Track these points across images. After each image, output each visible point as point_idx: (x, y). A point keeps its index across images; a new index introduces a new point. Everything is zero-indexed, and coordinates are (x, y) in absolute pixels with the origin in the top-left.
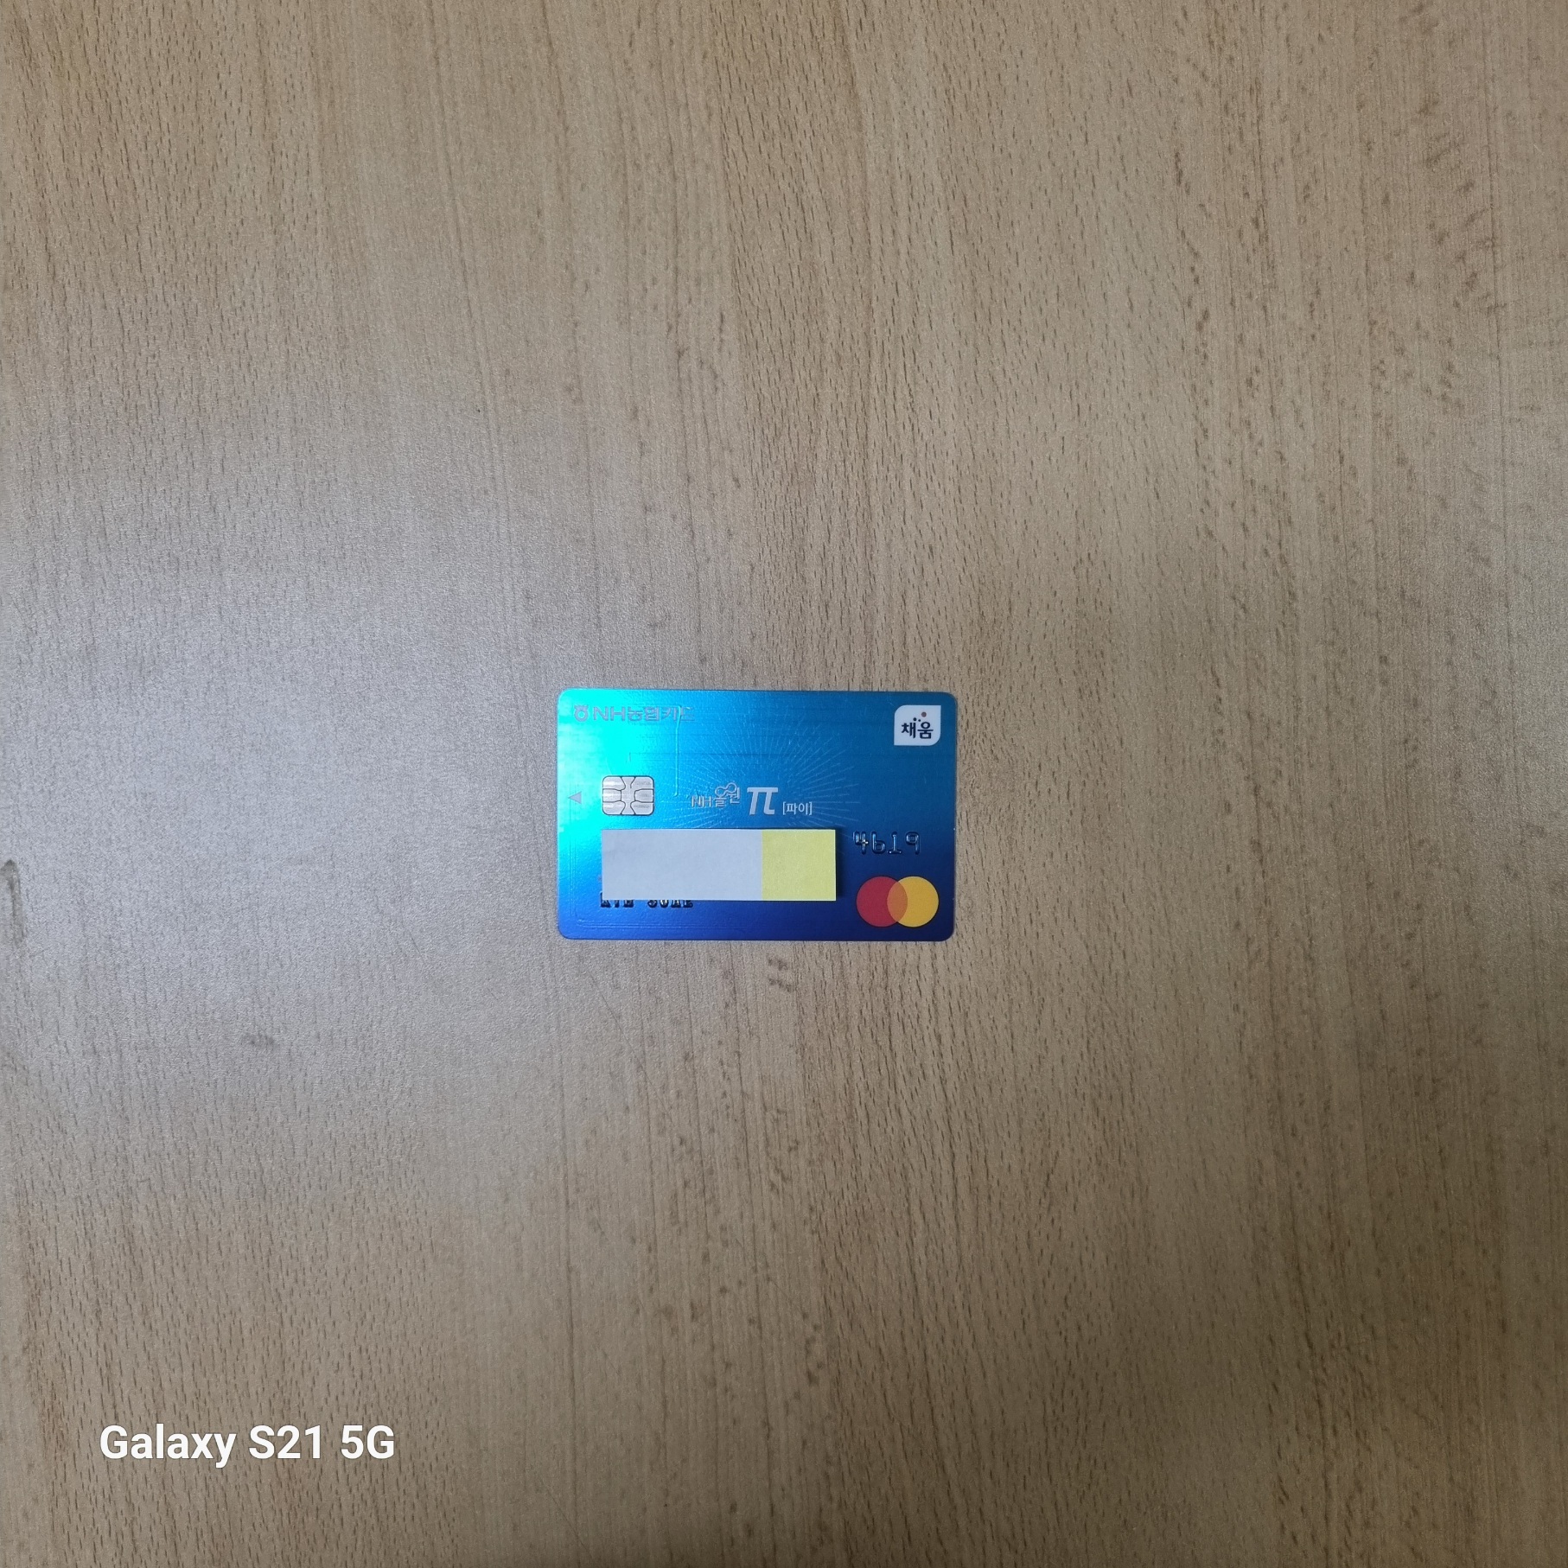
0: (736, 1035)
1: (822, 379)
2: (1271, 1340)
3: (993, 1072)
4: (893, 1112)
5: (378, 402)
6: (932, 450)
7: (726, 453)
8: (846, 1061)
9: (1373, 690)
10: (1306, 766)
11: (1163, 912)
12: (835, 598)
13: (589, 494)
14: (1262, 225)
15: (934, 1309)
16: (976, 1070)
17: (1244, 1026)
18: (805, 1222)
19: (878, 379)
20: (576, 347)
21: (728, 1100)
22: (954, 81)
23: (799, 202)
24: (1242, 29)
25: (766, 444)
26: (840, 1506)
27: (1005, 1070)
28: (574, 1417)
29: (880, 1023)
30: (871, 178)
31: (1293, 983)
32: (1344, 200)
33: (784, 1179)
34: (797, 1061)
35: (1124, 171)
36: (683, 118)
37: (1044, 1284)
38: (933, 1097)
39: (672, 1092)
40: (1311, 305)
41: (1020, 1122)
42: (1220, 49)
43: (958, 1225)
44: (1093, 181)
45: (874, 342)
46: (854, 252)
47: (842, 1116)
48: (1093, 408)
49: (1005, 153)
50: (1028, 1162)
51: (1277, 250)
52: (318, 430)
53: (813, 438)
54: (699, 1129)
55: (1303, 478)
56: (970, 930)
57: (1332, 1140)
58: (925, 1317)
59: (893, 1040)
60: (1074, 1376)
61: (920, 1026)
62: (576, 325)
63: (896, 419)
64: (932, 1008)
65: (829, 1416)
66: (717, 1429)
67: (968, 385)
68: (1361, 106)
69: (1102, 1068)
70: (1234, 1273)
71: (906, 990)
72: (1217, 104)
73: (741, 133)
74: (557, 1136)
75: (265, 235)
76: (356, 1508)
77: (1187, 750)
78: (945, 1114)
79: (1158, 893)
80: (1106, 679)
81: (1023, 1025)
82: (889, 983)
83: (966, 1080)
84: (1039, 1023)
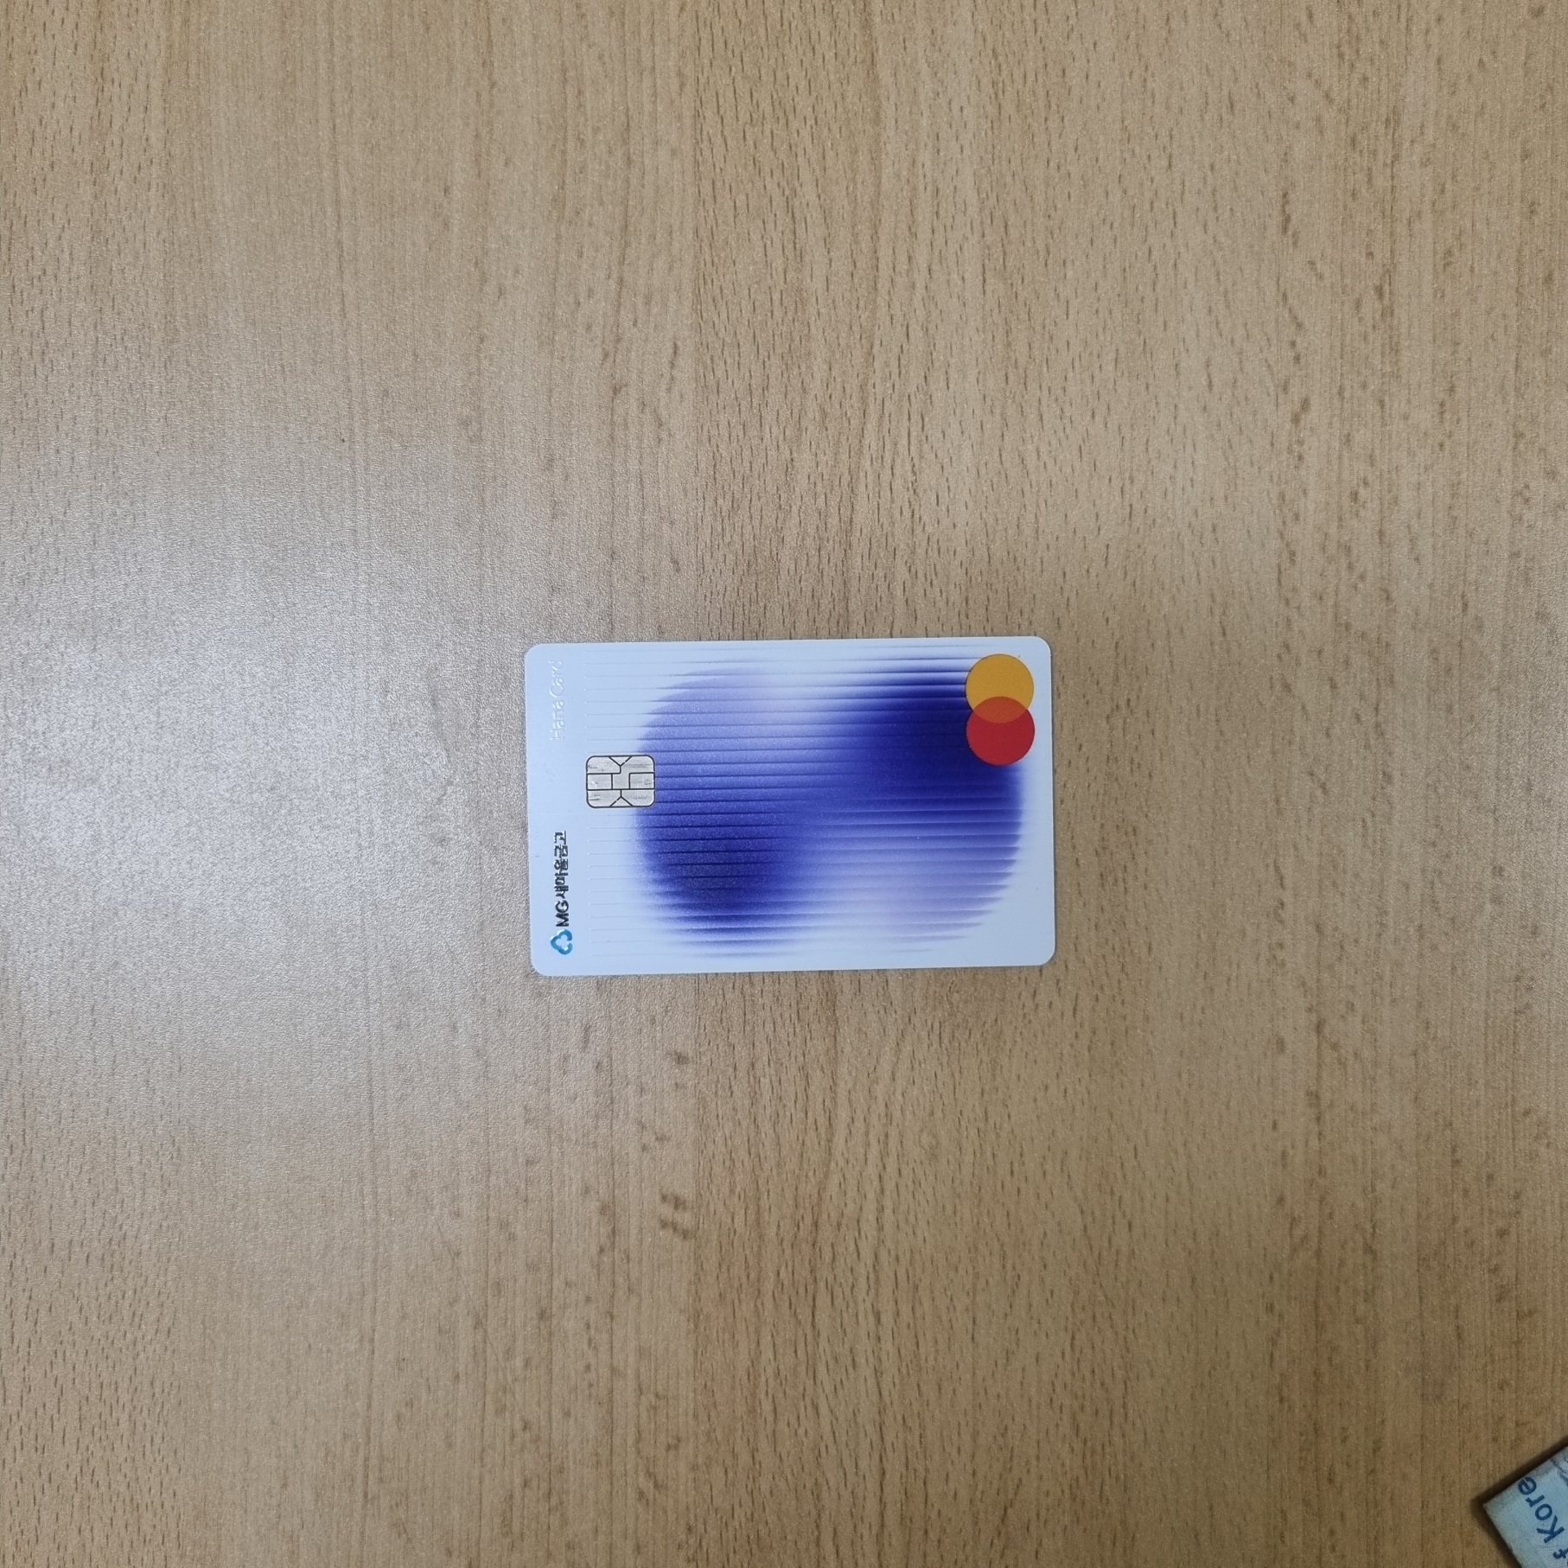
0: (610, 1290)
1: (798, 439)
3: (944, 1367)
4: (809, 1409)
5: (211, 418)
6: (935, 546)
7: (665, 527)
8: (753, 1336)
9: (1481, 907)
10: (1388, 1000)
11: (1185, 1175)
13: (480, 564)
14: (1387, 296)
16: (923, 1362)
17: (1278, 1333)
18: (680, 1547)
19: (874, 447)
20: (479, 370)
21: (592, 1375)
22: (1005, 73)
23: (789, 208)
24: (1382, 42)
25: (719, 519)
27: (961, 1365)
29: (802, 1291)
30: (885, 186)
31: (1346, 1282)
32: (1496, 273)
33: (656, 1486)
34: (688, 1333)
35: (1215, 209)
36: (647, 83)
38: (863, 1394)
39: (518, 1362)
40: (1442, 405)
41: (975, 1435)
42: (1352, 66)
44: (1174, 218)
45: (871, 399)
46: (856, 280)
47: (741, 1409)
48: (1149, 512)
49: (1063, 170)
50: (980, 1487)
51: (1404, 330)
52: (127, 447)
53: (781, 516)
54: (550, 1413)
55: (1414, 628)
56: (931, 1178)
57: (1379, 1490)
59: (817, 1313)
61: (854, 1298)
62: (482, 340)
63: (893, 501)
64: (872, 1276)
67: (990, 465)
68: (1526, 155)
69: (1087, 1373)
71: (841, 1250)
72: (1343, 133)
73: (722, 112)
74: (360, 1405)
75: (82, 184)
77: (1234, 966)
78: (877, 1417)
79: (1181, 1150)
80: (1136, 864)
81: (989, 1307)
82: (819, 1239)
83: (908, 1374)
84: (1011, 1307)
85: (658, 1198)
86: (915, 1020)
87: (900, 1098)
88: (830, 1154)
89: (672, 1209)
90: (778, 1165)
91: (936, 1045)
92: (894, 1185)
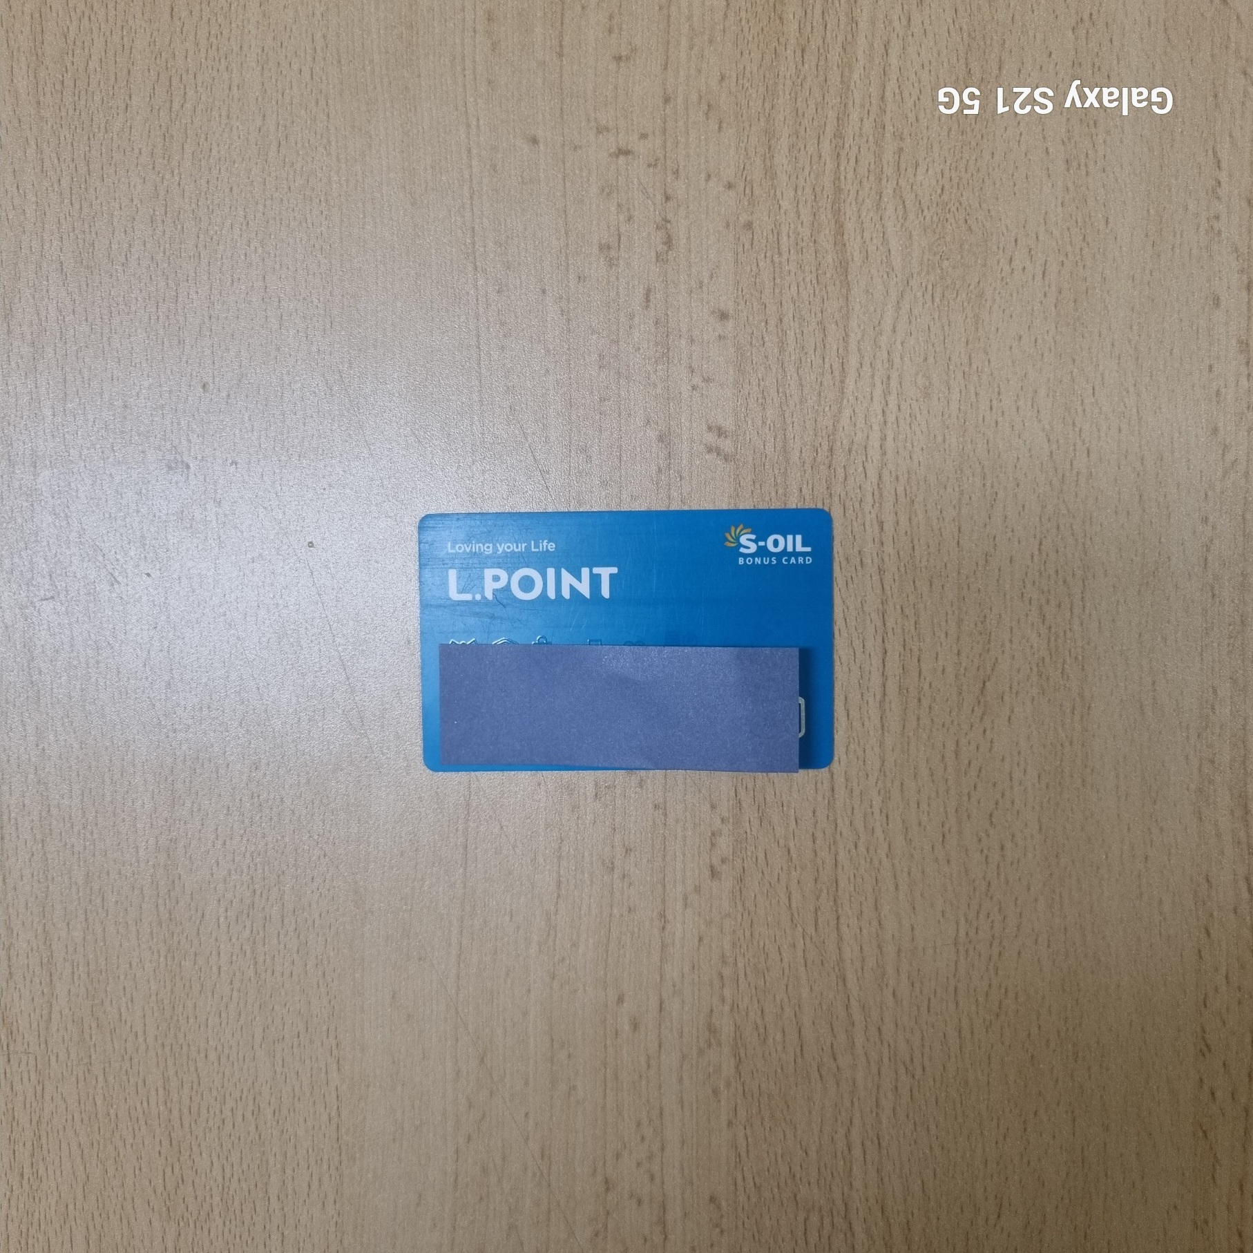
2: (1208, 881)
3: (935, 567)
11: (1135, 410)
12: (812, 42)
15: (849, 813)
16: (917, 562)
17: (1211, 540)
26: (732, 1010)
27: (949, 565)
28: (465, 887)
37: (969, 798)
38: (869, 588)
41: (960, 622)
43: (883, 726)
50: (964, 665)
56: (925, 412)
58: (839, 821)
60: (991, 898)
61: (862, 509)
64: (876, 493)
65: (728, 915)
66: (611, 915)
69: (1052, 572)
70: (1175, 805)
71: (851, 471)
76: (234, 958)
77: (1178, 236)
78: (881, 605)
79: (1132, 390)
80: (1096, 151)
81: (972, 518)
82: (834, 462)
83: (906, 572)
84: (990, 518)
85: (705, 428)
86: (912, 283)
87: (900, 347)
88: (843, 393)
89: (716, 437)
90: (801, 402)
91: (929, 303)
92: (894, 418)
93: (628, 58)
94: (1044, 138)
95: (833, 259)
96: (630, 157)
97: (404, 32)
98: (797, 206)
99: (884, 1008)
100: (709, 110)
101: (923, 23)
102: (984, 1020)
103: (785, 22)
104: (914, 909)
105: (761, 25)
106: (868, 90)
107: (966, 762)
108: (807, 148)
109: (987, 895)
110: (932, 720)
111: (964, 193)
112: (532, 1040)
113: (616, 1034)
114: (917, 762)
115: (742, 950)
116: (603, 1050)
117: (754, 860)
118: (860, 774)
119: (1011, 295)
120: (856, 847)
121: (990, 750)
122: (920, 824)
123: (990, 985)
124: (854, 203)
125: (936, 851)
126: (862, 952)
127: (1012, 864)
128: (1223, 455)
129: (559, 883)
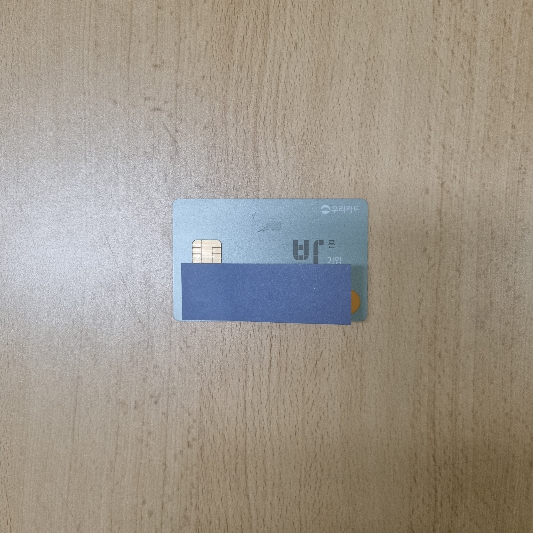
93: (160, 66)
94: (351, 112)
95: (253, 164)
96: (160, 112)
97: (56, 48)
98: (237, 138)
99: (266, 510)
100: (197, 92)
101: (297, 57)
102: (312, 517)
103: (233, 53)
104: (281, 465)
105: (222, 53)
106: (271, 86)
107: (307, 398)
108: (242, 112)
109: (315, 459)
110: (292, 378)
111: (314, 136)
112: (102, 520)
113: (142, 519)
114: (285, 397)
115: (201, 482)
116: (135, 526)
117: (208, 439)
118: (258, 402)
119: (334, 184)
120: (255, 435)
121: (318, 393)
122: (285, 425)
123: (315, 501)
124: (263, 138)
125: (292, 437)
126: (257, 484)
127: (327, 445)
128: (428, 261)
129: (117, 448)
